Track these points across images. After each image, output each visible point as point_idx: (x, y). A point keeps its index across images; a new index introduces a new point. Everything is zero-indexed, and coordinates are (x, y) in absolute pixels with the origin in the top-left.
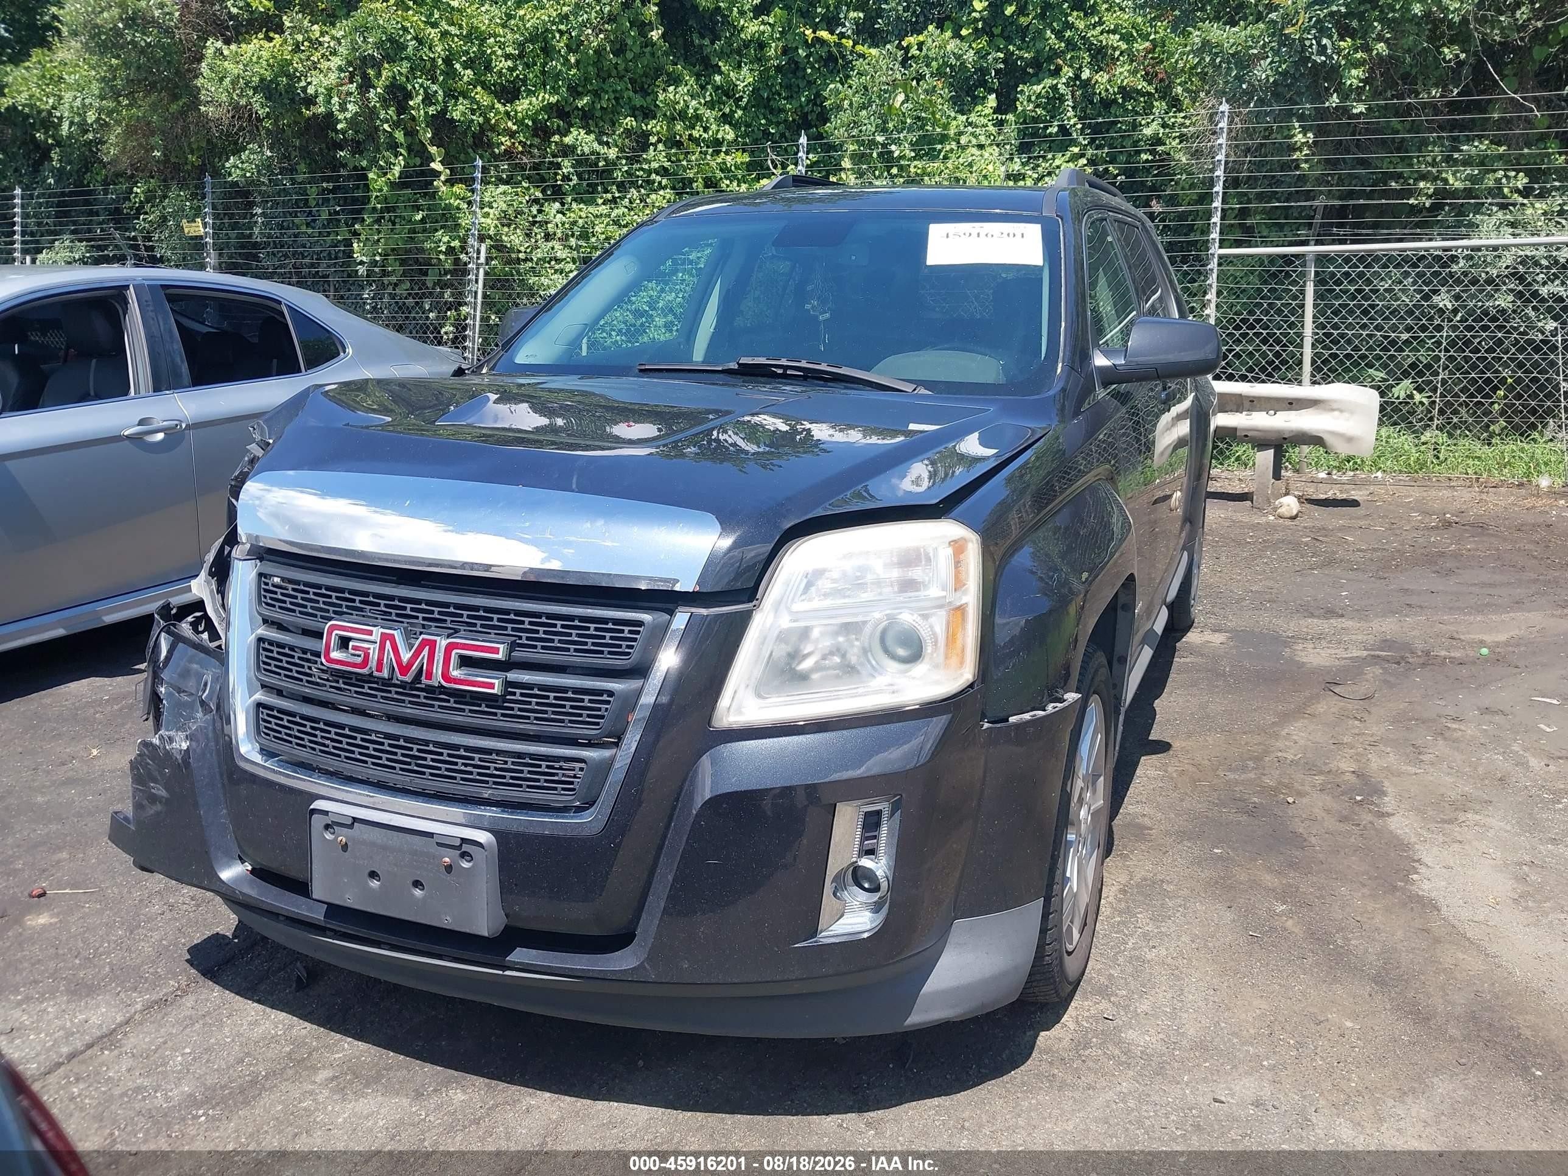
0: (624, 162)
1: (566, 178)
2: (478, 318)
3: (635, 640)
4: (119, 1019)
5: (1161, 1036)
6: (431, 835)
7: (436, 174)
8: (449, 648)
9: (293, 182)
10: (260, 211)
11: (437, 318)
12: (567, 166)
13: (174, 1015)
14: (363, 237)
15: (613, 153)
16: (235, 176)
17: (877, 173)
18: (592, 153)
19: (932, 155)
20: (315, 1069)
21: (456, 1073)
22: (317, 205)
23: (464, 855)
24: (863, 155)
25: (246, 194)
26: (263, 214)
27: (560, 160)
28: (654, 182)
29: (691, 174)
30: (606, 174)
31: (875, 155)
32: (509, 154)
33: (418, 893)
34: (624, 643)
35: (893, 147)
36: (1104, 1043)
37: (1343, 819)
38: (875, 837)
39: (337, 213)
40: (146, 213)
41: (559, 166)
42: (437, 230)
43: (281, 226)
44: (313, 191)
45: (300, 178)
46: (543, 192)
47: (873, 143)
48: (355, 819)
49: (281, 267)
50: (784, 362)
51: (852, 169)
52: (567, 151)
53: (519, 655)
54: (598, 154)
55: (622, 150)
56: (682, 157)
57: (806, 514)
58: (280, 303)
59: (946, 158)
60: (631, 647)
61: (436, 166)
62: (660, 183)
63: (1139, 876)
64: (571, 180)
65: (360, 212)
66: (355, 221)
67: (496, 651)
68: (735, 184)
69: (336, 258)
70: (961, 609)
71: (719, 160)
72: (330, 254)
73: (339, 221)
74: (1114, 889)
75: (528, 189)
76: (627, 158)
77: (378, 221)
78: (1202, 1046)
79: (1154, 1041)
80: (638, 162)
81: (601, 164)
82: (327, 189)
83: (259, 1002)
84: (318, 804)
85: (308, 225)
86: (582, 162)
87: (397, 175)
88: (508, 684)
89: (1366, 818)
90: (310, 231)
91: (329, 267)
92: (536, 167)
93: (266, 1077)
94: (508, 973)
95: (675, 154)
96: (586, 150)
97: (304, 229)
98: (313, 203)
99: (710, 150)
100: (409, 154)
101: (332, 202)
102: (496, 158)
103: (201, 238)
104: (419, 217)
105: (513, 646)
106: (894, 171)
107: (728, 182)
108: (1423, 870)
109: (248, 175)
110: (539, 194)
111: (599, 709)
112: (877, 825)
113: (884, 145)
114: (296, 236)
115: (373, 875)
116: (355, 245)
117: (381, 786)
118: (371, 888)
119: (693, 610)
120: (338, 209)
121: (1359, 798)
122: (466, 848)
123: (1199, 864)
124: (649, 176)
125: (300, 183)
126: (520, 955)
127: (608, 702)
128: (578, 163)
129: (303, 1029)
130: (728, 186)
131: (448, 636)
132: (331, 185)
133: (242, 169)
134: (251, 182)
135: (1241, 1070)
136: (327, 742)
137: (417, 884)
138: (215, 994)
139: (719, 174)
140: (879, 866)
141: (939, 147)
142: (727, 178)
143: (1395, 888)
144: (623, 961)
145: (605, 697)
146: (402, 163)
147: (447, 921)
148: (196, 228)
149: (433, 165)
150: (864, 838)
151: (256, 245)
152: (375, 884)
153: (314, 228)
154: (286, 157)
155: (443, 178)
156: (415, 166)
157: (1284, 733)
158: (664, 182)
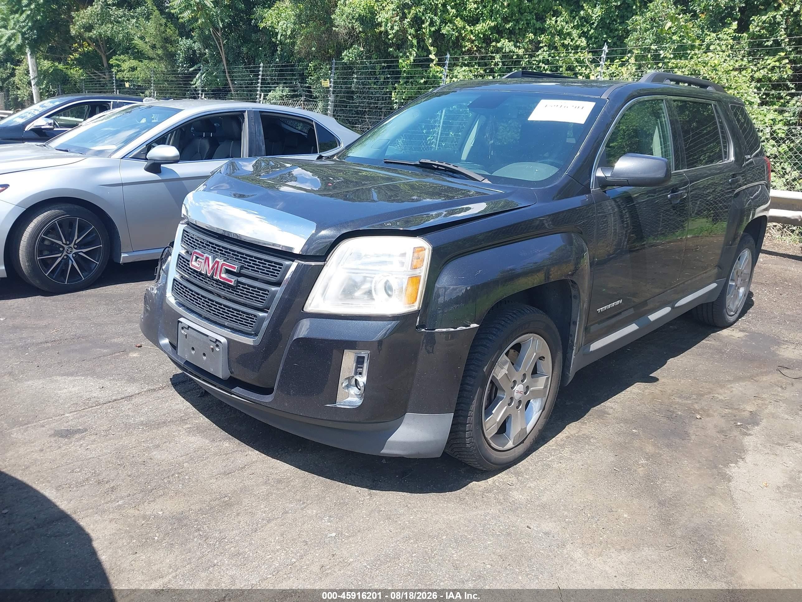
0: (527, 56)
1: (496, 64)
2: (439, 134)
3: (279, 271)
4: (137, 392)
5: (528, 497)
6: (207, 336)
7: (432, 61)
8: (223, 265)
9: (370, 63)
10: (356, 76)
11: (426, 133)
12: (498, 58)
13: (155, 394)
14: (397, 91)
15: (521, 52)
16: (345, 60)
17: (649, 66)
18: (510, 51)
19: (685, 56)
20: (186, 423)
21: (231, 437)
22: (379, 74)
23: (217, 346)
24: (643, 56)
25: (351, 68)
26: (357, 78)
27: (494, 55)
28: (541, 67)
29: (560, 63)
30: (517, 63)
31: (649, 56)
32: (469, 51)
33: (205, 358)
34: (276, 272)
35: (661, 52)
36: (499, 493)
37: (721, 431)
38: (362, 368)
39: (388, 78)
40: (312, 76)
41: (493, 58)
42: (430, 88)
43: (363, 84)
44: (378, 66)
45: (373, 61)
46: (485, 70)
47: (649, 50)
48: (189, 327)
49: (362, 103)
50: (437, 163)
51: (635, 64)
52: (498, 50)
53: (244, 271)
54: (514, 52)
55: (526, 50)
56: (556, 55)
57: (359, 227)
58: (312, 121)
59: (691, 58)
60: (278, 274)
61: (432, 56)
62: (544, 68)
63: (583, 433)
64: (498, 65)
65: (399, 78)
66: (396, 82)
67: (234, 268)
68: (584, 69)
69: (386, 100)
70: (418, 277)
71: (577, 56)
72: (383, 98)
73: (388, 82)
74: (565, 435)
75: (477, 69)
76: (529, 55)
77: (406, 83)
78: (543, 506)
79: (523, 498)
80: (534, 56)
81: (514, 57)
82: (384, 66)
83: (184, 397)
84: (181, 319)
85: (375, 83)
86: (506, 56)
87: (412, 61)
88: (238, 282)
89: (736, 433)
90: (375, 86)
91: (382, 104)
92: (482, 58)
93: (169, 422)
94: (232, 396)
95: (553, 53)
96: (507, 50)
97: (372, 85)
98: (377, 73)
99: (573, 51)
100: (418, 50)
101: (386, 73)
102: (464, 53)
103: (328, 88)
104: (422, 81)
105: (242, 267)
106: (660, 65)
107: (580, 68)
108: (741, 463)
109: (351, 59)
110: (482, 72)
111: (264, 297)
112: (362, 363)
113: (656, 50)
114: (369, 88)
115: (193, 349)
116: (393, 94)
117: (200, 315)
118: (192, 354)
119: (300, 262)
120: (389, 76)
121: (739, 424)
122: (218, 343)
123: (619, 434)
124: (538, 64)
125: (373, 64)
126: (237, 390)
127: (267, 295)
128: (503, 57)
129: (192, 410)
130: (579, 70)
131: (224, 261)
132: (386, 65)
133: (349, 57)
134: (352, 63)
135: (553, 519)
136: (188, 296)
137: (204, 355)
138: (172, 391)
139: (576, 64)
140: (362, 380)
141: (689, 52)
142: (579, 66)
143: (716, 467)
144: (268, 399)
145: (267, 292)
146: (415, 55)
147: (211, 370)
148: (326, 83)
149: (431, 56)
150: (357, 368)
151: (353, 92)
152: (193, 352)
153: (377, 85)
154: (369, 51)
155: (434, 62)
156: (424, 57)
157: (729, 386)
158: (546, 67)
